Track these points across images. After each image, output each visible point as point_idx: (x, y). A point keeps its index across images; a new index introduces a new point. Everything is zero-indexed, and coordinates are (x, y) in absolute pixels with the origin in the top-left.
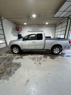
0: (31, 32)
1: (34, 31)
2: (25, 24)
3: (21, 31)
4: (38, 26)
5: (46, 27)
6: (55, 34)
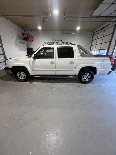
0: (50, 43)
3: (32, 42)
4: (63, 33)
5: (76, 35)
6: (90, 49)
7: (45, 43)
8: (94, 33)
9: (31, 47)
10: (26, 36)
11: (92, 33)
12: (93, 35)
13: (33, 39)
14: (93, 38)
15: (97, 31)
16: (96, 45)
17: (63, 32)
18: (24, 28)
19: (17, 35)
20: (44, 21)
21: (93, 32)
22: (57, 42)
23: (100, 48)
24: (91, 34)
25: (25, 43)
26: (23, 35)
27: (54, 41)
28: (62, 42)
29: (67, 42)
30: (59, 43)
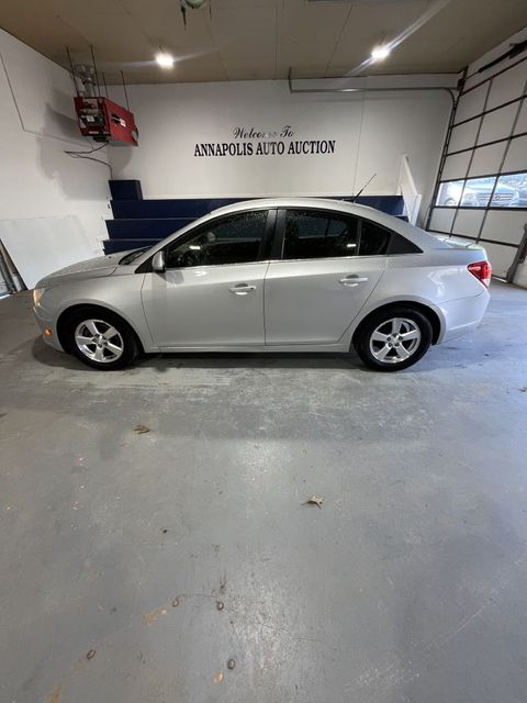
0: (223, 150)
1: (248, 148)
2: (165, 61)
3: (134, 148)
5: (364, 99)
6: (440, 172)
7: (203, 150)
8: (462, 83)
9: (128, 174)
10: (96, 111)
11: (453, 81)
12: (456, 94)
13: (134, 133)
14: (455, 109)
15: (481, 71)
16: (475, 147)
17: (297, 84)
19: (44, 109)
20: (183, 10)
21: (460, 76)
22: (261, 140)
23: (502, 165)
24: (448, 89)
25: (95, 155)
26: (77, 109)
27: (247, 141)
28: (287, 141)
29: (313, 142)
30: (271, 147)
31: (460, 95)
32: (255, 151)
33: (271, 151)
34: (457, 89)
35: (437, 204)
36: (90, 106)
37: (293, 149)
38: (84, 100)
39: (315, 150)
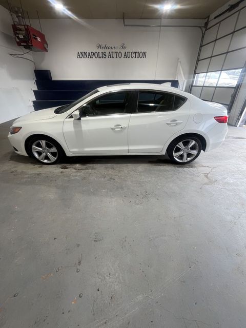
0: (92, 55)
1: (104, 54)
2: (59, 6)
3: (46, 53)
4: (125, 26)
5: (160, 31)
6: (196, 69)
7: (82, 55)
8: (206, 24)
10: (24, 32)
11: (203, 23)
12: (204, 29)
13: (45, 45)
14: (203, 37)
15: (215, 18)
16: (212, 57)
17: (127, 22)
18: (17, 10)
21: (206, 20)
22: (111, 51)
23: (223, 66)
25: (25, 56)
26: (14, 31)
27: (103, 51)
28: (123, 52)
29: (136, 52)
30: (115, 54)
31: (206, 30)
32: (107, 57)
33: (115, 56)
34: (204, 27)
35: (194, 85)
36: (20, 30)
37: (126, 56)
38: (17, 26)
39: (137, 56)
